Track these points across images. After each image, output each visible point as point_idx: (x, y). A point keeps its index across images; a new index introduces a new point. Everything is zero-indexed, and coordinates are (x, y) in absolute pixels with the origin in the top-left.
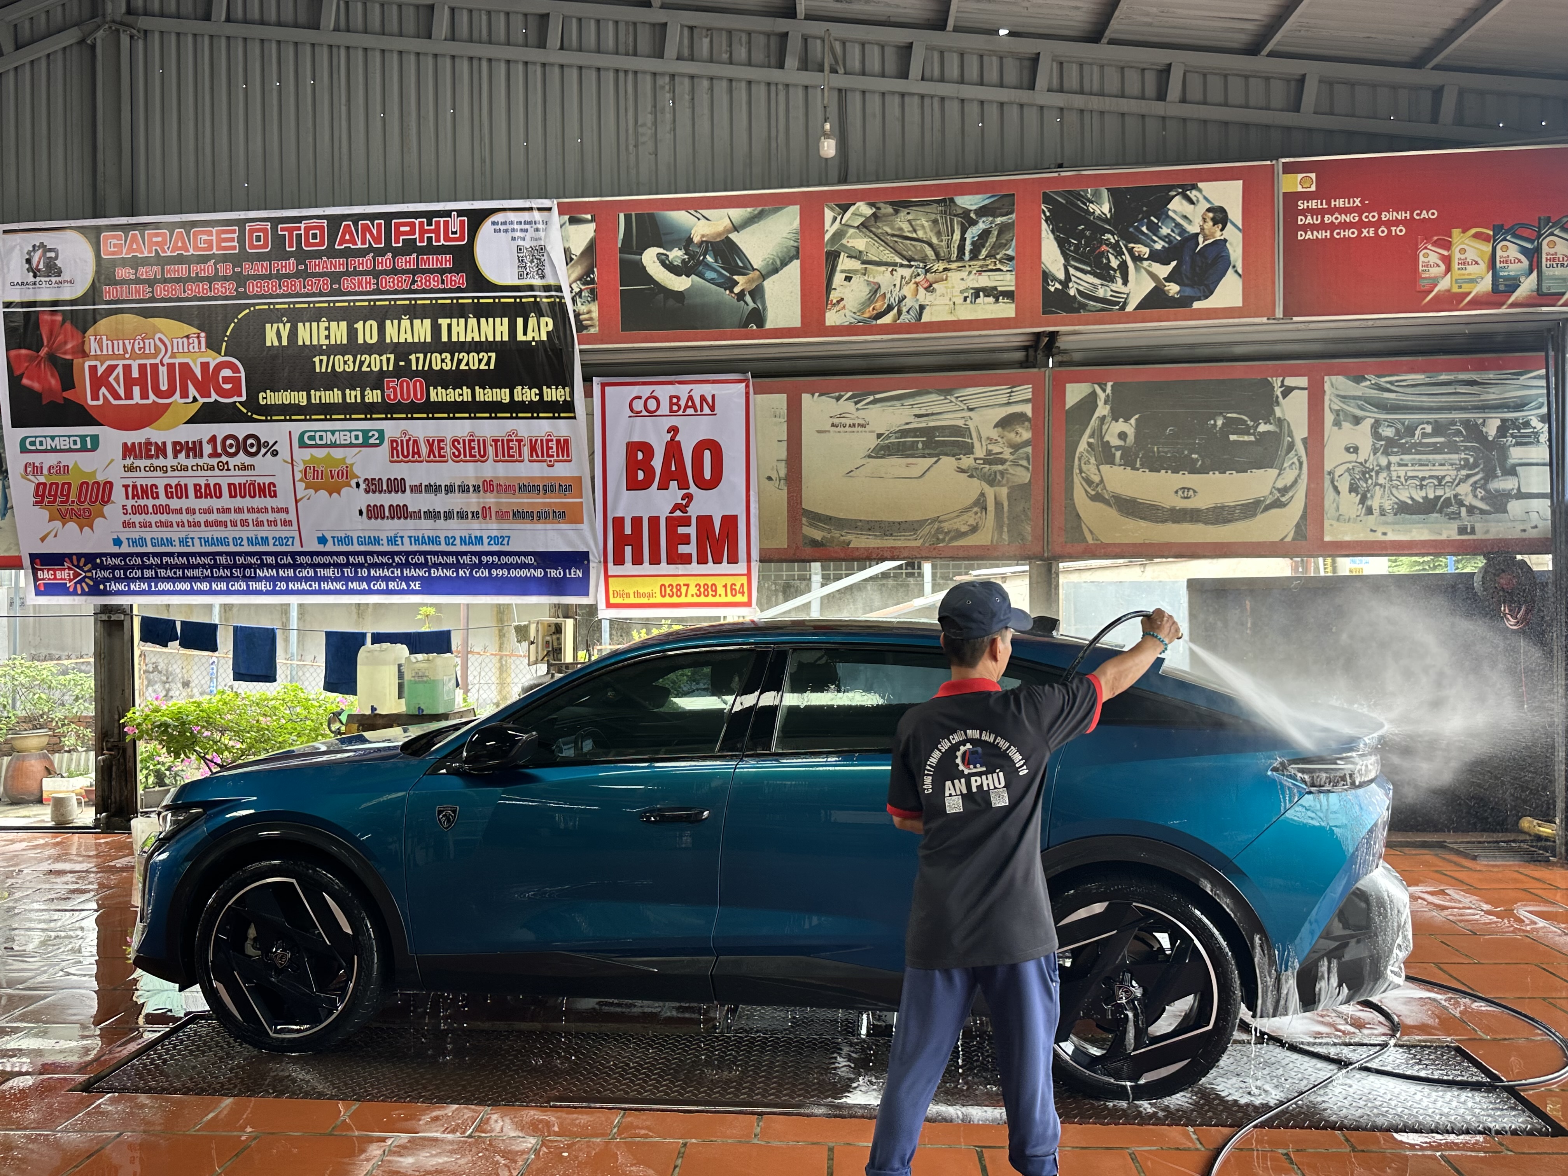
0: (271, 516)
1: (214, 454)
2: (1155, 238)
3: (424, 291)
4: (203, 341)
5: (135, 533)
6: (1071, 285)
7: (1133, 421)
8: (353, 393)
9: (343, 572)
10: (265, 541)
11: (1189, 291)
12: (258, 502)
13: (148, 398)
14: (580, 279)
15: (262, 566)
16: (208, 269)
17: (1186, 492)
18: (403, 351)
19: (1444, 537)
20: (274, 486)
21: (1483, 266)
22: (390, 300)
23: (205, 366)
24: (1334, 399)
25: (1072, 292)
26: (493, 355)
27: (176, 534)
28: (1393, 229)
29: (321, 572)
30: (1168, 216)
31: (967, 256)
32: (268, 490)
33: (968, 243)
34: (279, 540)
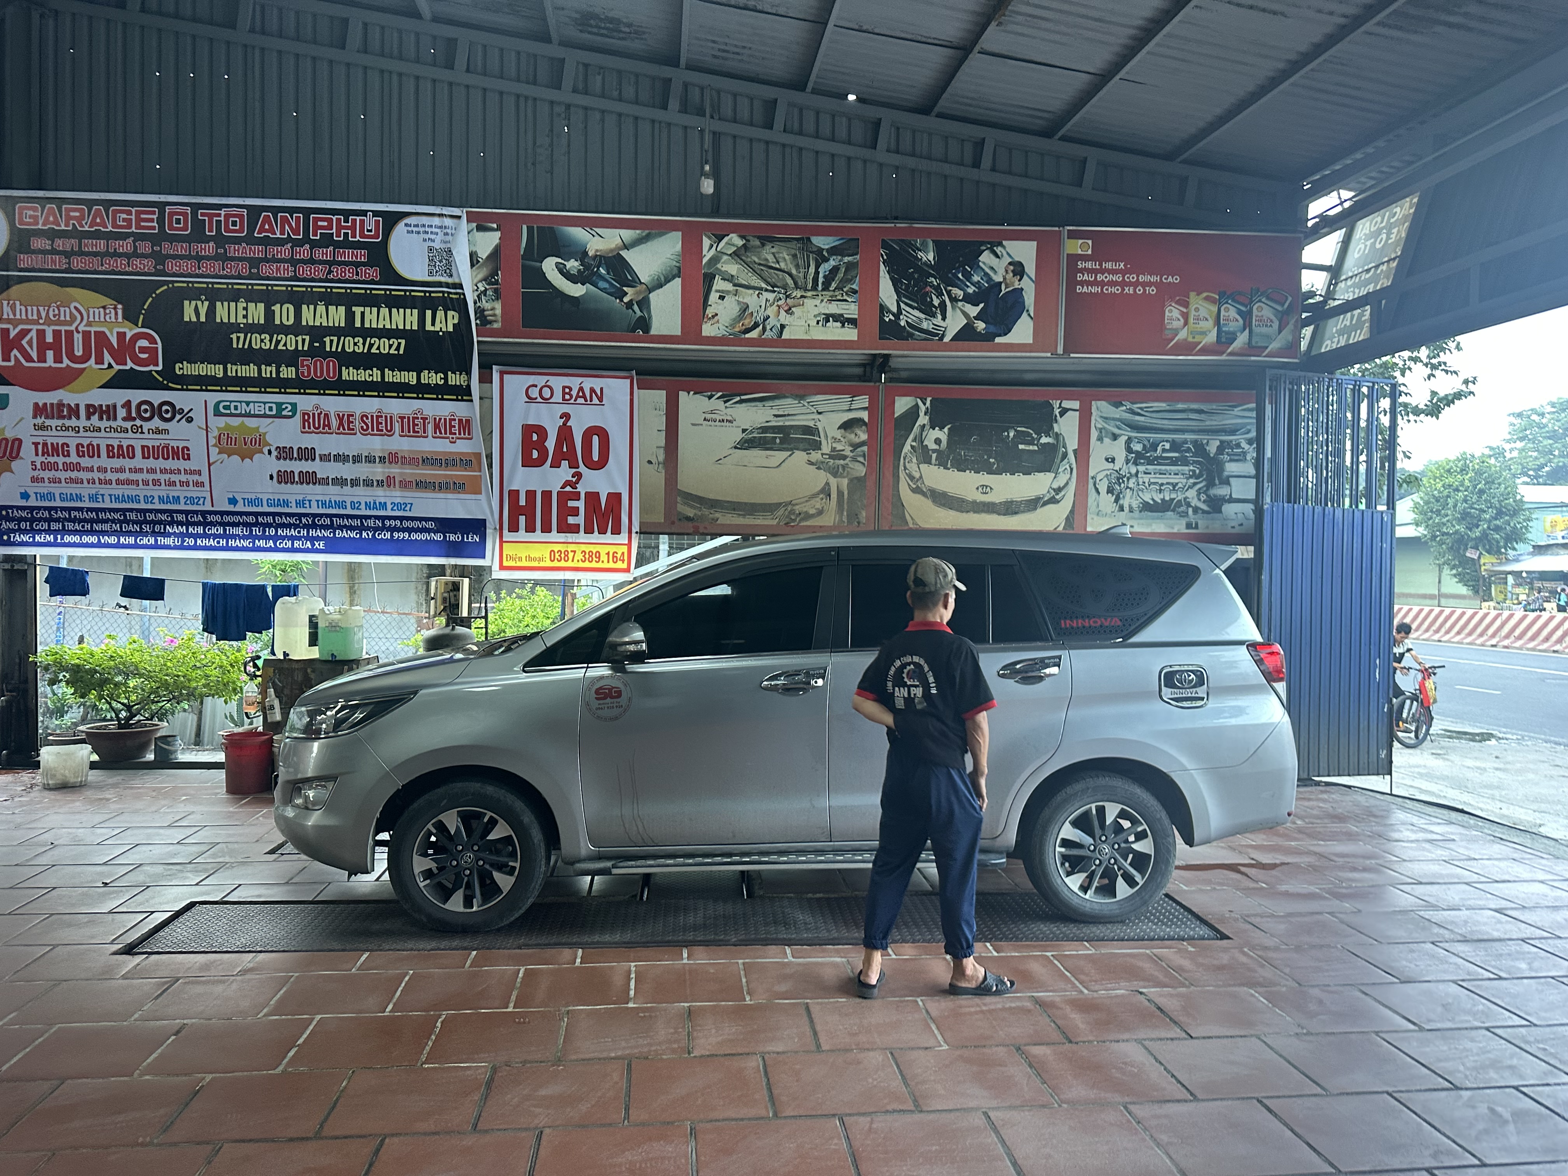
0: (183, 478)
1: (128, 418)
2: (968, 284)
3: (339, 281)
4: (120, 312)
5: (43, 488)
6: (901, 317)
7: (946, 430)
8: (269, 368)
9: (251, 531)
10: (177, 500)
11: (992, 329)
12: (171, 464)
13: (61, 362)
14: (485, 279)
15: (171, 523)
16: (126, 246)
17: (985, 488)
18: (318, 333)
19: (1175, 531)
20: (188, 450)
21: (1210, 323)
22: (306, 287)
23: (121, 336)
24: (1098, 419)
25: (903, 323)
26: (403, 342)
27: (86, 490)
28: (1147, 288)
29: (231, 530)
30: (979, 266)
31: (820, 287)
32: (183, 454)
33: (821, 275)
34: (191, 500)
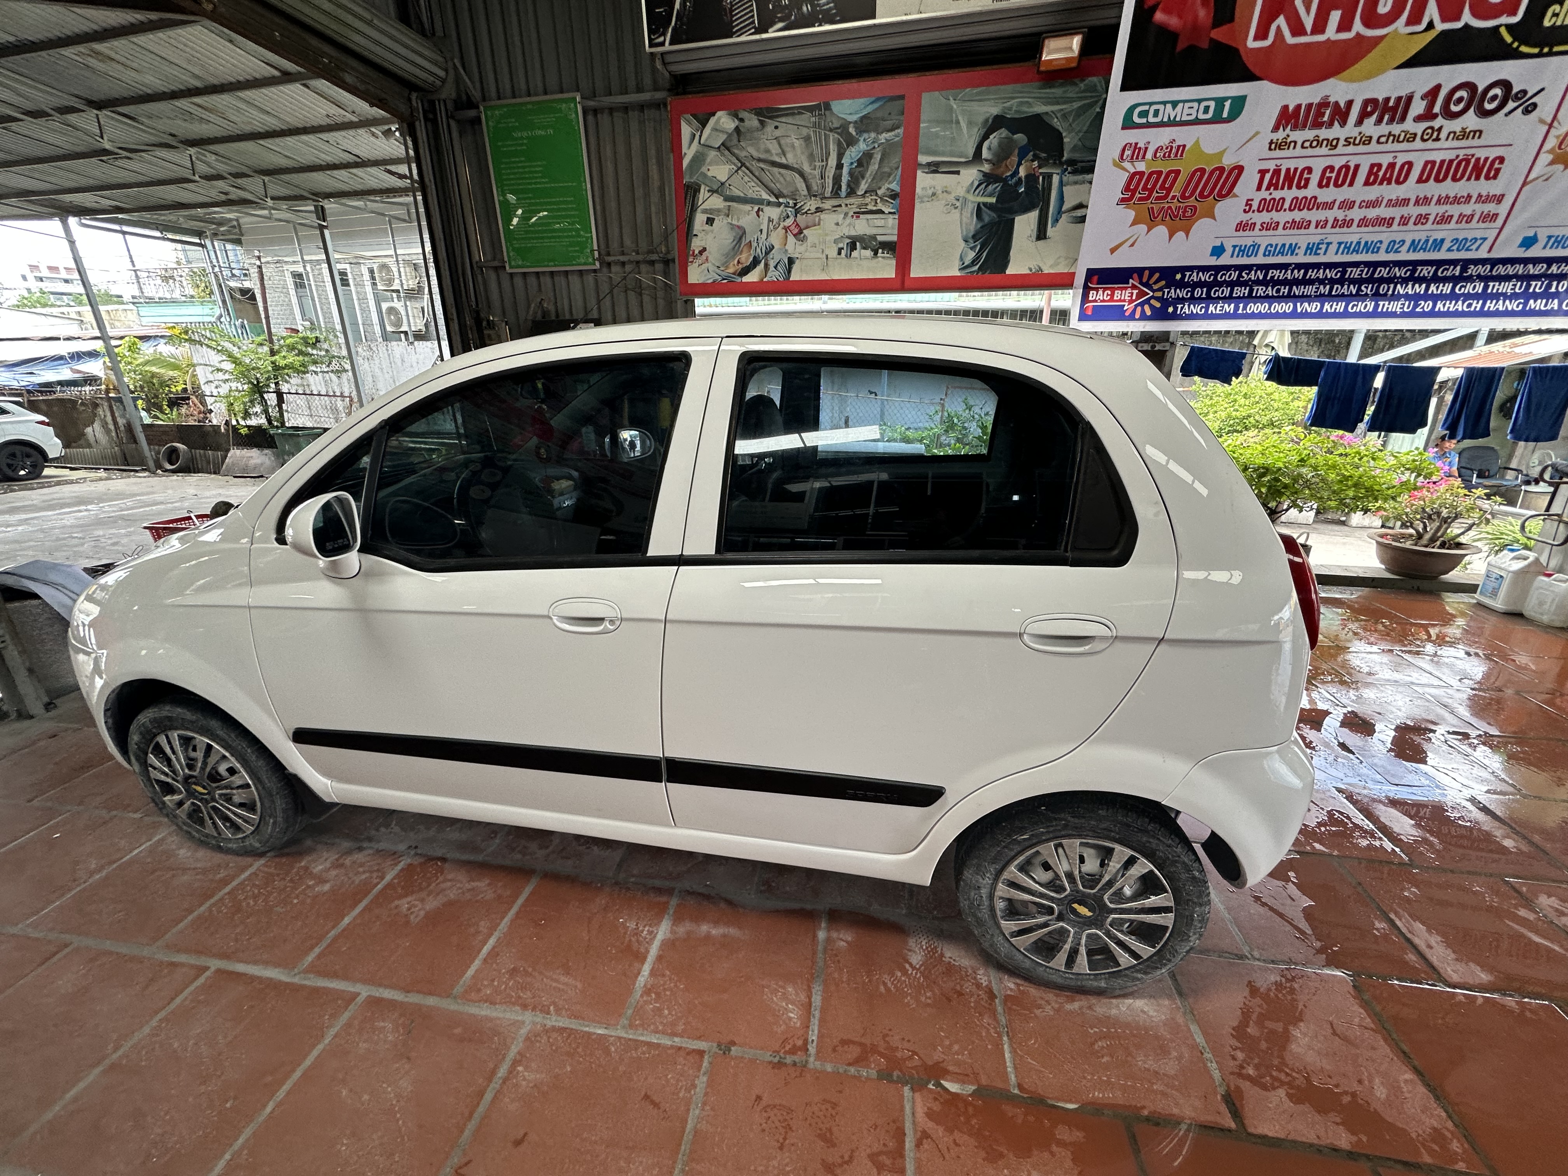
0: (1469, 208)
1: (1426, 116)
5: (1249, 238)
9: (1529, 287)
10: (1438, 244)
12: (1461, 188)
13: (1350, 29)
15: (1409, 279)
20: (1502, 161)
27: (1303, 239)
29: (1494, 287)
32: (1489, 169)
34: (1461, 244)
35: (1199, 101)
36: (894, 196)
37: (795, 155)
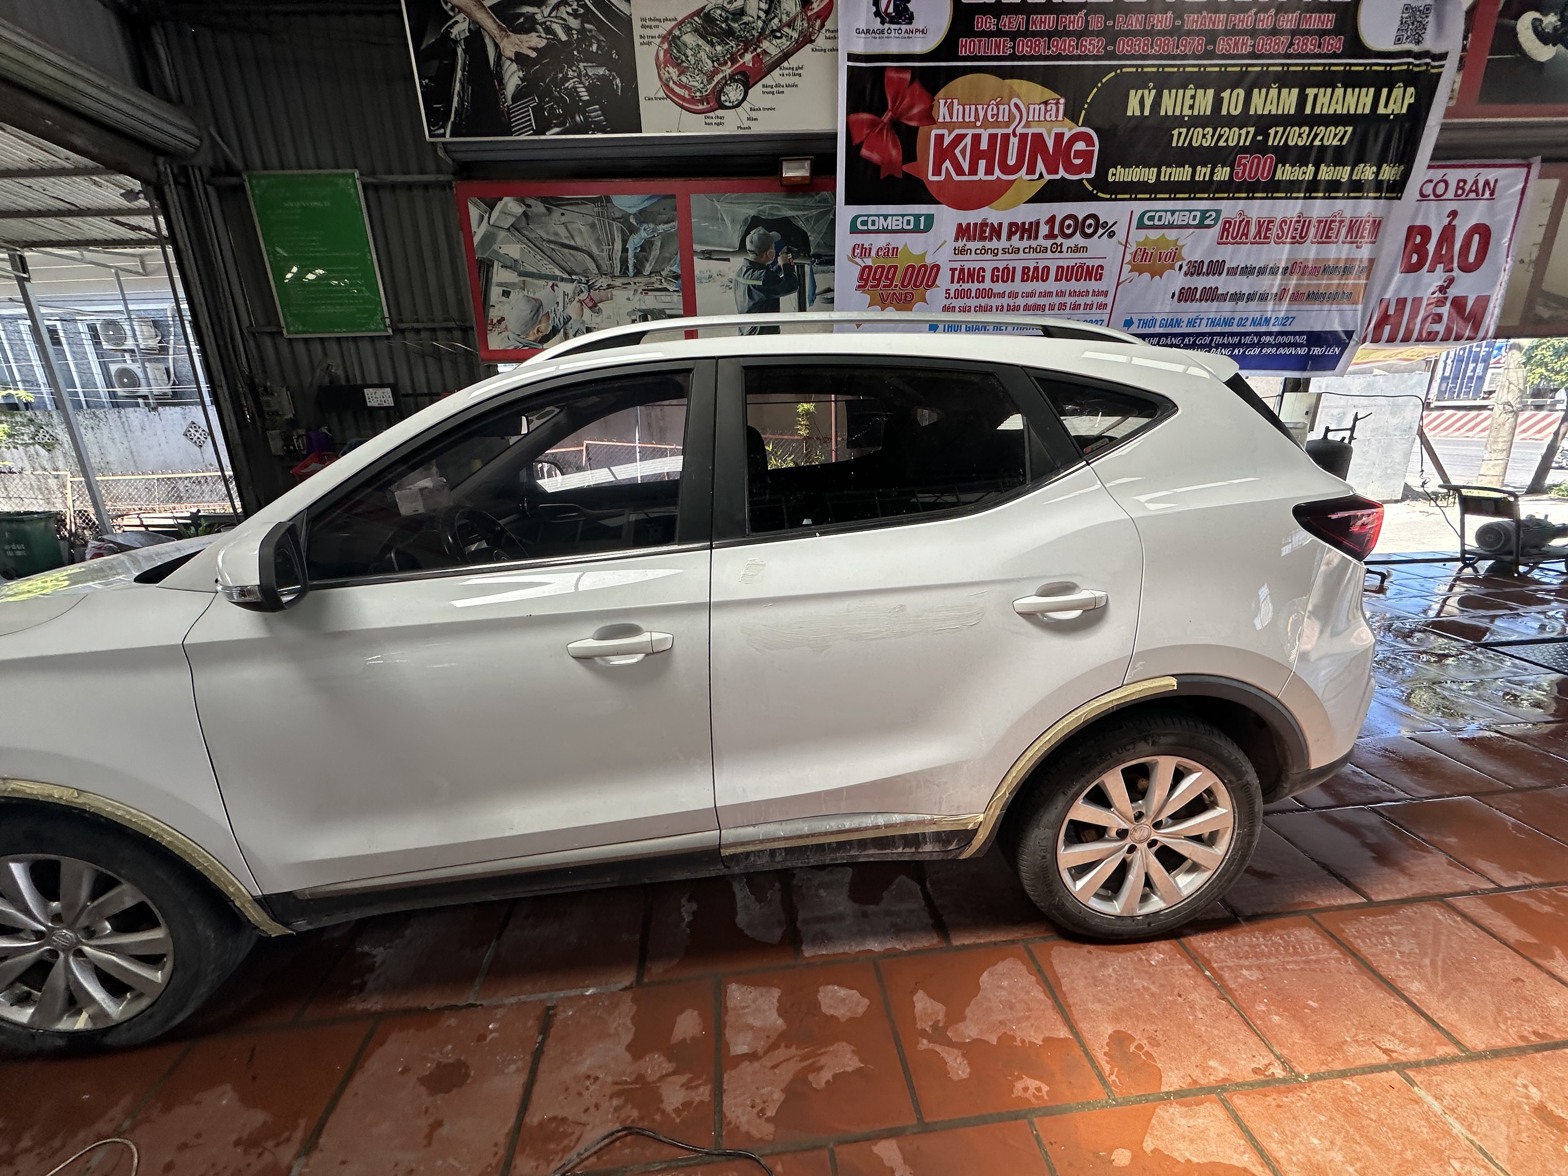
0: (1089, 300)
1: (1051, 236)
3: (1299, 56)
8: (1204, 170)
12: (1082, 286)
13: (993, 174)
16: (1078, 21)
18: (1264, 124)
20: (1102, 269)
22: (1262, 65)
26: (1350, 129)
32: (1095, 273)
35: (903, 216)
36: (676, 277)
37: (583, 239)
